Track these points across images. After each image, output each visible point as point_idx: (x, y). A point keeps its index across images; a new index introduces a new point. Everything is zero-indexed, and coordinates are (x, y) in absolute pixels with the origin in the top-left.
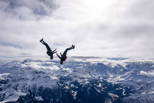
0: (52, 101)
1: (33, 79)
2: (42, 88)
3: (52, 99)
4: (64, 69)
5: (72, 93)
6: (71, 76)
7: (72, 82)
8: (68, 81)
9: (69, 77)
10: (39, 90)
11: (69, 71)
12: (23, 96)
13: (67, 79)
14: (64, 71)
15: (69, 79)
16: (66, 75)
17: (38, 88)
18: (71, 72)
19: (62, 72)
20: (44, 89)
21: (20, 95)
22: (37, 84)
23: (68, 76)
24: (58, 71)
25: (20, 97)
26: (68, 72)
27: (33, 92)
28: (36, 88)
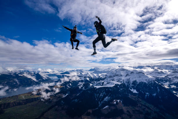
0: (148, 95)
1: (127, 75)
2: (136, 82)
3: (147, 93)
4: (160, 70)
5: (175, 93)
6: (170, 77)
7: (172, 83)
8: (167, 82)
9: (168, 79)
10: (132, 84)
11: (166, 72)
12: (118, 85)
13: (165, 80)
14: (160, 73)
15: (167, 80)
16: (164, 77)
17: (131, 82)
18: (169, 73)
19: (157, 74)
20: (138, 83)
21: (116, 84)
22: (130, 79)
23: (165, 77)
24: (152, 72)
25: (116, 85)
26: (165, 74)
27: (127, 85)
28: (130, 82)
